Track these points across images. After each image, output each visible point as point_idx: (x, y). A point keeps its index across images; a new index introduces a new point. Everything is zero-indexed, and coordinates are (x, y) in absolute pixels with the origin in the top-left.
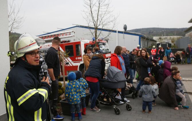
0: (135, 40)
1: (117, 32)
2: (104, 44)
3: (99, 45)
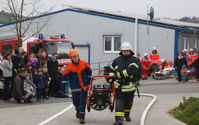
0: (167, 37)
1: (136, 21)
2: (53, 44)
3: (46, 45)
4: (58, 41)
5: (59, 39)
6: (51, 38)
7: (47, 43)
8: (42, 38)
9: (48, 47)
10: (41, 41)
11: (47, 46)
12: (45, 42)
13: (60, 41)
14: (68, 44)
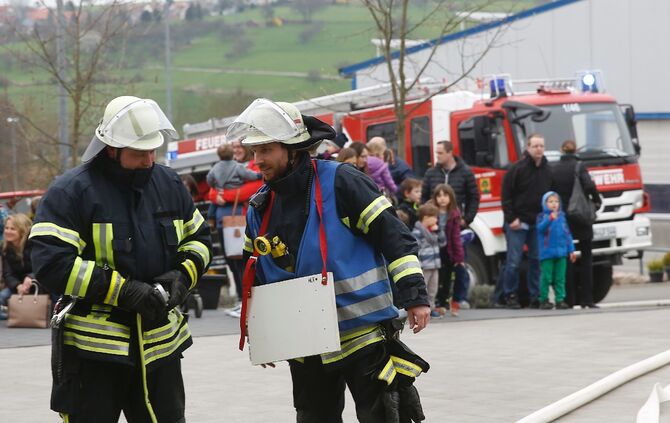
2: (540, 113)
3: (516, 121)
4: (566, 103)
5: (569, 93)
6: (539, 91)
7: (520, 113)
8: (503, 95)
9: (523, 127)
10: (498, 106)
11: (522, 121)
12: (513, 108)
13: (574, 103)
14: (610, 113)
